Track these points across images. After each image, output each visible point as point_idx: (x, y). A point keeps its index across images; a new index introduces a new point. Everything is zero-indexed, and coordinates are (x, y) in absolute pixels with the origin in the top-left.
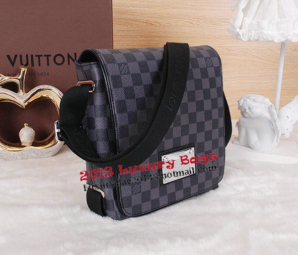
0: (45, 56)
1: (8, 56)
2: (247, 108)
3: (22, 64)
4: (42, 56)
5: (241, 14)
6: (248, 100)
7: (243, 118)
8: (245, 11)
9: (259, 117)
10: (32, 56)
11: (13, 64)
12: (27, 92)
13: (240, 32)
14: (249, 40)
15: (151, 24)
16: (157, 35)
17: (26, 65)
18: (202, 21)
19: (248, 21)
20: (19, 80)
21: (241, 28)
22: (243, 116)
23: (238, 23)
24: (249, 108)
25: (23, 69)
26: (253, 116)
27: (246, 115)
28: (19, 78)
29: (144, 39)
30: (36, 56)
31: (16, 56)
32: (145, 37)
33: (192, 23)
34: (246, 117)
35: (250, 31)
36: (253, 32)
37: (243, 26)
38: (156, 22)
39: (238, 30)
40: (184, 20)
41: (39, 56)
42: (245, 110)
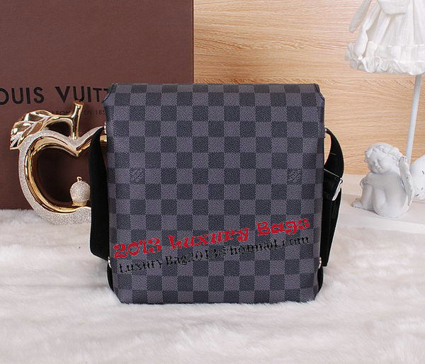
0: (105, 90)
1: (58, 88)
2: (376, 161)
3: (76, 99)
4: (101, 89)
5: (364, 37)
6: (377, 150)
7: (371, 174)
8: (370, 32)
9: (387, 173)
10: (89, 88)
11: (64, 98)
12: (80, 136)
13: (364, 62)
14: (375, 72)
15: (239, 48)
16: (247, 63)
17: (82, 100)
18: (307, 43)
19: (374, 45)
20: (72, 119)
21: (364, 55)
22: (372, 171)
23: (361, 49)
24: (378, 161)
25: (78, 106)
26: (382, 171)
27: (375, 171)
28: (72, 117)
29: (229, 68)
30: (94, 89)
31: (68, 88)
32: (231, 65)
33: (292, 46)
34: (375, 173)
35: (376, 59)
36: (381, 60)
37: (367, 53)
38: (246, 46)
39: (360, 58)
40: (283, 42)
41: (98, 90)
42: (374, 163)
